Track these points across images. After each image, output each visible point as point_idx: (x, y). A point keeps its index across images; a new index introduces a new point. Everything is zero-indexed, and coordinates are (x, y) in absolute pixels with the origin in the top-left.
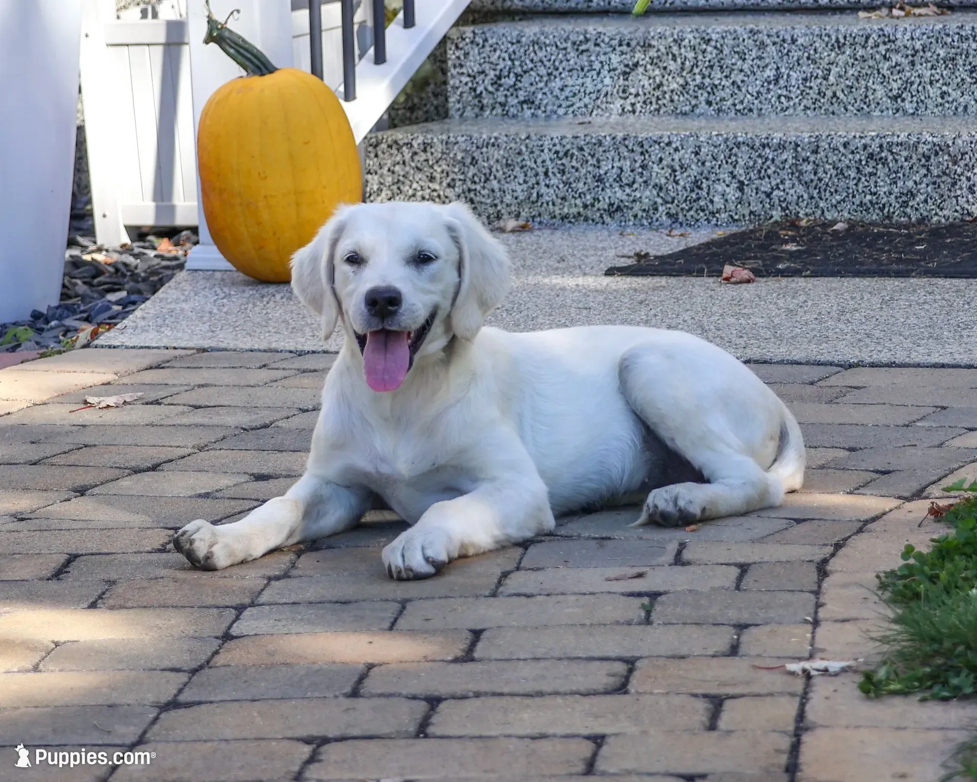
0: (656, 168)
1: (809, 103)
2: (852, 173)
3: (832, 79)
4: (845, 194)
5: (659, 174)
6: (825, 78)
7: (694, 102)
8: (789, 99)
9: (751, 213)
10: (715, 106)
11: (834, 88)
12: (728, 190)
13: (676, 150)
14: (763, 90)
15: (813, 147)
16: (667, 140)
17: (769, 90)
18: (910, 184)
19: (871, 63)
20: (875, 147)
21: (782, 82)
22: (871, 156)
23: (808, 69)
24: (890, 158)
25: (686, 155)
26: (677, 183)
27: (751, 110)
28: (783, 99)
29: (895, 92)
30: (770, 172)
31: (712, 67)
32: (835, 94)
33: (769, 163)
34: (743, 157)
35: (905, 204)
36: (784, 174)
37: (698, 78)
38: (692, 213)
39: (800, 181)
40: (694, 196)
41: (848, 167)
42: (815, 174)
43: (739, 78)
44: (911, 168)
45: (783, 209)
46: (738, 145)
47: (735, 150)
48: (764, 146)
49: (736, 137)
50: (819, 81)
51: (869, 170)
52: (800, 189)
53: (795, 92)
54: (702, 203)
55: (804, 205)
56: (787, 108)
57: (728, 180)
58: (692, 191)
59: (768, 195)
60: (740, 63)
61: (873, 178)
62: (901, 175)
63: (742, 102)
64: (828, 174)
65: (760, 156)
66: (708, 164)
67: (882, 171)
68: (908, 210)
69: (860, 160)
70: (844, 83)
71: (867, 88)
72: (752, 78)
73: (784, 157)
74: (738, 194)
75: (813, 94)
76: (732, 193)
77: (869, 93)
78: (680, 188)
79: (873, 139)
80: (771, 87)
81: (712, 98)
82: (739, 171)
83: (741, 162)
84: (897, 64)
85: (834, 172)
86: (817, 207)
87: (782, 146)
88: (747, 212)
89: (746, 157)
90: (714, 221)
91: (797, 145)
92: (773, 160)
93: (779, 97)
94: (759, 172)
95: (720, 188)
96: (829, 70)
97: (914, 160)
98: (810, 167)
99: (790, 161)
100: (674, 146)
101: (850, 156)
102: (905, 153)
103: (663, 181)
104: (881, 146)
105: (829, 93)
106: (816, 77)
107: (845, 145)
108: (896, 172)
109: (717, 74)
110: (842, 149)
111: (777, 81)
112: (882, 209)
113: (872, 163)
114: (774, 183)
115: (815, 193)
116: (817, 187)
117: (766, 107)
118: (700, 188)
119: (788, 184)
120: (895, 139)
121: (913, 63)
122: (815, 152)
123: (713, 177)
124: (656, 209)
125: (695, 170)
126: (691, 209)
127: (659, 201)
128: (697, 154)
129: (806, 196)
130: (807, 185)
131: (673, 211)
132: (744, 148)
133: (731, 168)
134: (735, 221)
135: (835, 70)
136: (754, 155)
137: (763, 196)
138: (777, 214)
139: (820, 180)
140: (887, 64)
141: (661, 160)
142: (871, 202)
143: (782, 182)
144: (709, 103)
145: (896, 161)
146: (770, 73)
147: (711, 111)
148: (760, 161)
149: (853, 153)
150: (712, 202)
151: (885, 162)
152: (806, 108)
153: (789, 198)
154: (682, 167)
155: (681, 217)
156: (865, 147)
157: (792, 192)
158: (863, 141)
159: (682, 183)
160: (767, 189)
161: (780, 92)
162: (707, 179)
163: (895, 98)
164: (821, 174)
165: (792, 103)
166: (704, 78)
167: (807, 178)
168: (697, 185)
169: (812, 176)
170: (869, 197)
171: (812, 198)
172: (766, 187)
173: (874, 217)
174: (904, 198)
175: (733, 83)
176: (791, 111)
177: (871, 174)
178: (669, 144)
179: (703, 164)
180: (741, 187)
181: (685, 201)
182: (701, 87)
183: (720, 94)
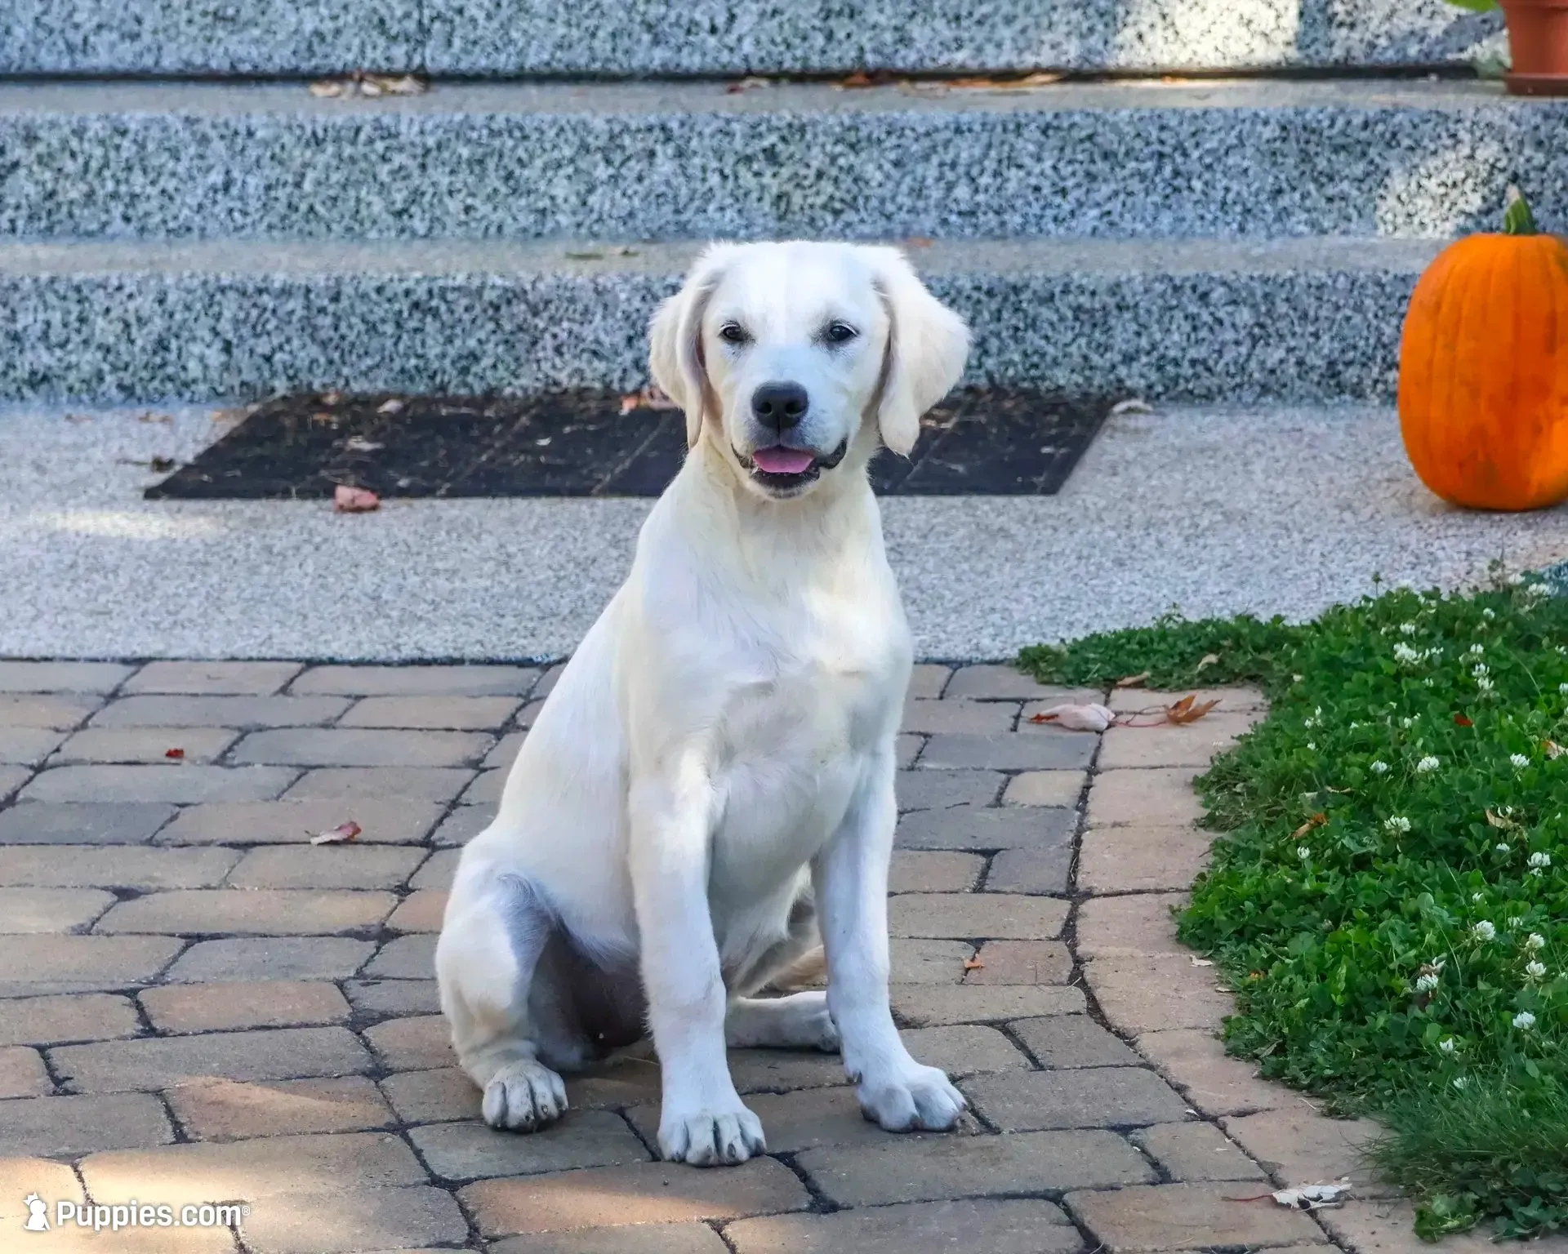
0: (100, 322)
1: (275, 220)
2: (389, 328)
3: (307, 186)
4: (378, 358)
5: (104, 329)
6: (298, 185)
7: (104, 217)
8: (245, 214)
9: (243, 384)
10: (134, 224)
11: (311, 200)
12: (208, 352)
13: (130, 296)
14: (207, 203)
15: (332, 292)
16: (115, 282)
17: (215, 202)
18: (472, 343)
19: (363, 165)
20: (421, 293)
21: (234, 191)
22: (416, 305)
23: (272, 172)
24: (443, 308)
25: (146, 304)
26: (132, 342)
27: (189, 229)
28: (236, 215)
29: (399, 206)
30: (270, 327)
31: (129, 169)
32: (311, 209)
33: (268, 315)
34: (230, 306)
35: (465, 371)
36: (290, 330)
37: (110, 186)
38: (156, 383)
39: (313, 339)
40: (158, 360)
41: (383, 321)
42: (336, 328)
43: (171, 185)
44: (473, 321)
45: (290, 378)
46: (223, 290)
47: (218, 297)
48: (260, 291)
49: (218, 279)
50: (289, 189)
51: (412, 324)
52: (314, 351)
53: (254, 205)
54: (170, 370)
55: (319, 372)
56: (243, 227)
57: (208, 337)
58: (155, 353)
59: (268, 359)
60: (171, 164)
61: (419, 337)
62: (458, 331)
63: (176, 218)
64: (354, 329)
65: (255, 305)
66: (178, 317)
67: (431, 325)
68: (470, 379)
69: (400, 312)
70: (326, 193)
71: (358, 200)
72: (190, 184)
73: (290, 305)
74: (223, 358)
75: (281, 207)
76: (215, 357)
77: (363, 206)
78: (137, 349)
79: (418, 282)
80: (219, 196)
81: (131, 212)
82: (225, 326)
83: (227, 314)
84: (401, 168)
85: (362, 327)
86: (338, 374)
87: (286, 292)
88: (236, 383)
89: (234, 306)
90: (187, 395)
91: (308, 291)
92: (274, 311)
93: (231, 211)
94: (254, 327)
95: (196, 349)
96: (303, 175)
97: (478, 309)
98: (328, 321)
99: (300, 312)
100: (127, 291)
101: (387, 306)
102: (464, 302)
103: (111, 340)
104: (430, 292)
105: (303, 207)
106: (285, 184)
107: (379, 290)
108: (452, 327)
109: (138, 180)
110: (374, 296)
111: (226, 188)
112: (432, 377)
113: (417, 315)
114: (276, 342)
115: (336, 356)
116: (338, 348)
117: (212, 226)
118: (167, 349)
119: (296, 343)
120: (450, 283)
121: (423, 167)
122: (336, 299)
123: (185, 334)
124: (101, 379)
125: (158, 325)
126: (153, 378)
127: (106, 367)
128: (161, 302)
129: (322, 360)
130: (324, 345)
131: (127, 381)
132: (231, 295)
133: (212, 322)
134: (218, 395)
135: (311, 175)
136: (247, 304)
137: (260, 361)
138: (281, 386)
139: (343, 338)
140: (387, 167)
141: (108, 310)
142: (417, 367)
143: (288, 340)
144: (127, 219)
145: (452, 312)
146: (216, 178)
147: (131, 229)
148: (254, 313)
149: (389, 300)
150: (184, 368)
151: (436, 313)
152: (270, 227)
153: (298, 363)
154: (139, 319)
155: (139, 390)
156: (407, 293)
157: (302, 354)
158: (405, 285)
159: (139, 342)
160: (267, 350)
161: (231, 204)
162: (177, 337)
163: (399, 214)
164: (343, 329)
165: (249, 220)
166: (118, 182)
167: (323, 335)
168: (162, 345)
169: (332, 333)
170: (413, 362)
171: (331, 362)
172: (263, 347)
173: (422, 388)
174: (464, 363)
175: (163, 192)
176: (248, 230)
177: (416, 330)
178: (120, 288)
179: (171, 315)
180: (227, 348)
181: (145, 367)
182: (114, 196)
183: (142, 207)
